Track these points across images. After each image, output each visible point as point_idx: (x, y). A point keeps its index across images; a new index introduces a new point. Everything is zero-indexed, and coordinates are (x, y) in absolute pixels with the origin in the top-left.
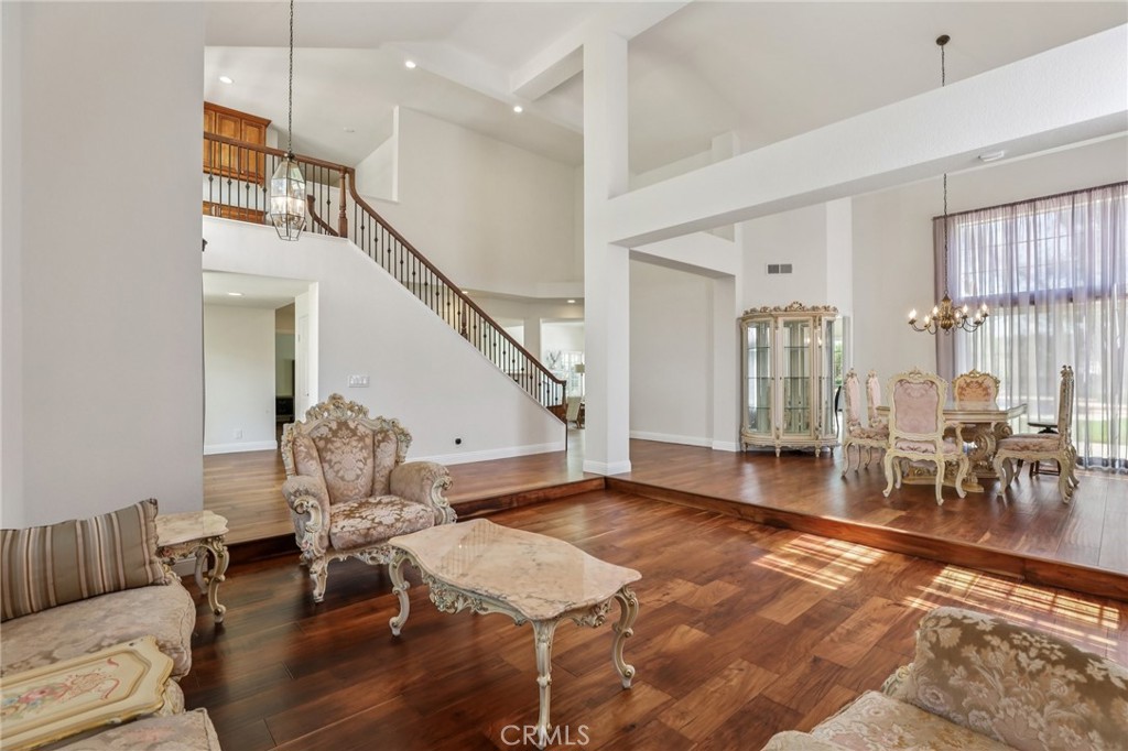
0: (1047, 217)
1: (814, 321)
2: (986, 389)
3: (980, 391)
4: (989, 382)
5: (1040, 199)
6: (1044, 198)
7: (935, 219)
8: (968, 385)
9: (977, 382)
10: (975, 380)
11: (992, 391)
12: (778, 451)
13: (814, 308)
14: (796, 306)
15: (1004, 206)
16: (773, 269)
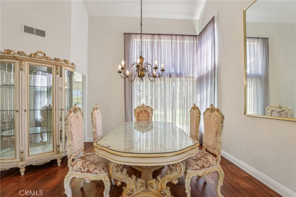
0: (165, 42)
1: (57, 69)
2: (148, 114)
3: (146, 115)
4: (149, 111)
5: (162, 35)
6: (164, 35)
7: (125, 34)
8: (141, 112)
9: (145, 110)
10: (144, 109)
11: (150, 115)
12: (22, 171)
13: (56, 59)
14: (40, 55)
15: (150, 34)
16: (28, 30)
